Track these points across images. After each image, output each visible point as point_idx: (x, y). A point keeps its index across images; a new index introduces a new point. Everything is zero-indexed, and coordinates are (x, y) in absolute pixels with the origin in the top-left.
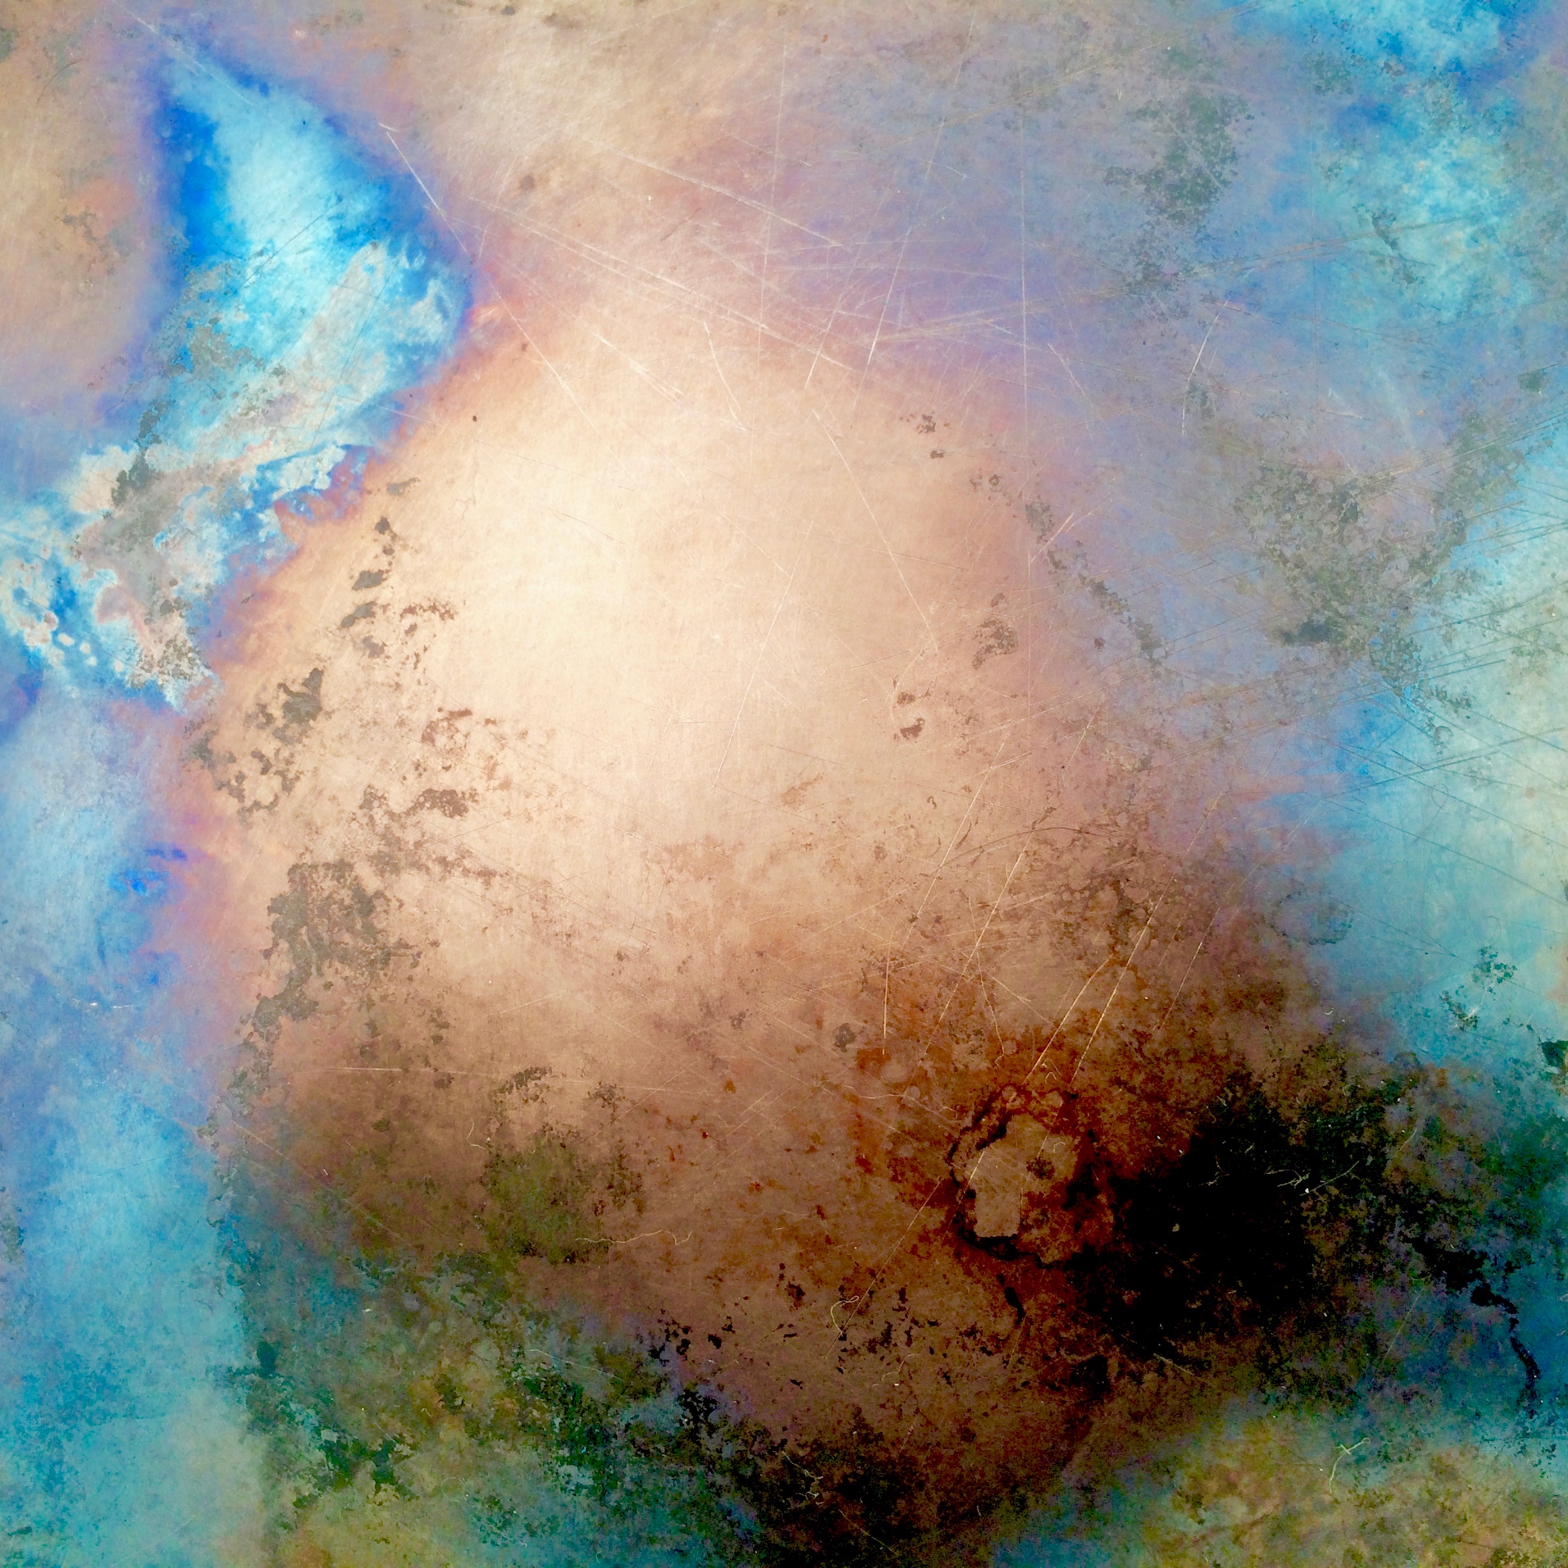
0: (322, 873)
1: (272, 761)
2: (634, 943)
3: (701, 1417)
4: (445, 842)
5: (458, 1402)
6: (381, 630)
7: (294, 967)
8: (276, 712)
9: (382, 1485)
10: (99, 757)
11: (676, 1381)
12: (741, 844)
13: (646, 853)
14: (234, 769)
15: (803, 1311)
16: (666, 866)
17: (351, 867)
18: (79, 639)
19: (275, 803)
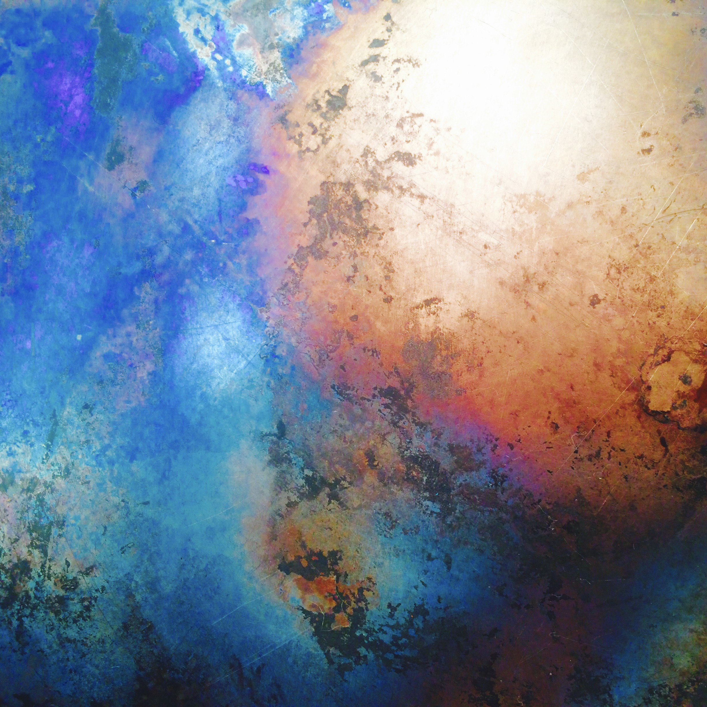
0: (338, 187)
1: (318, 129)
2: (493, 241)
3: (499, 484)
4: (403, 178)
5: (376, 463)
6: (380, 69)
7: (318, 233)
8: (323, 104)
9: (332, 501)
10: (229, 117)
11: (488, 465)
12: (553, 197)
13: (505, 196)
14: (298, 130)
15: (557, 436)
16: (514, 204)
17: (353, 185)
18: (226, 57)
19: (317, 150)
